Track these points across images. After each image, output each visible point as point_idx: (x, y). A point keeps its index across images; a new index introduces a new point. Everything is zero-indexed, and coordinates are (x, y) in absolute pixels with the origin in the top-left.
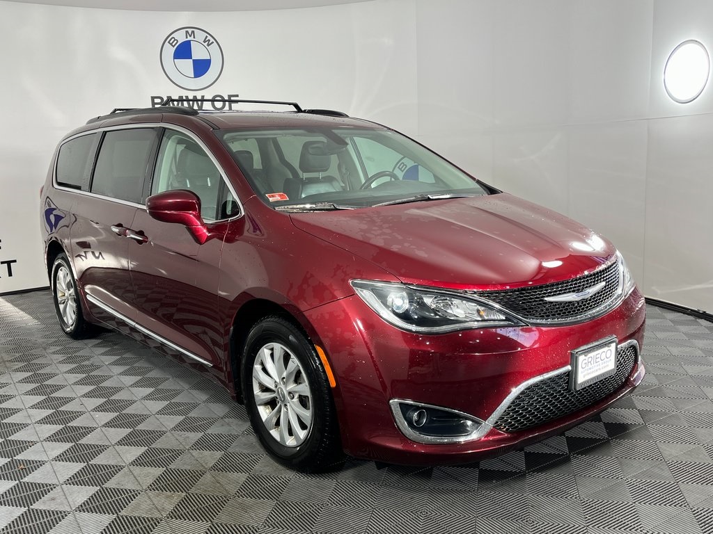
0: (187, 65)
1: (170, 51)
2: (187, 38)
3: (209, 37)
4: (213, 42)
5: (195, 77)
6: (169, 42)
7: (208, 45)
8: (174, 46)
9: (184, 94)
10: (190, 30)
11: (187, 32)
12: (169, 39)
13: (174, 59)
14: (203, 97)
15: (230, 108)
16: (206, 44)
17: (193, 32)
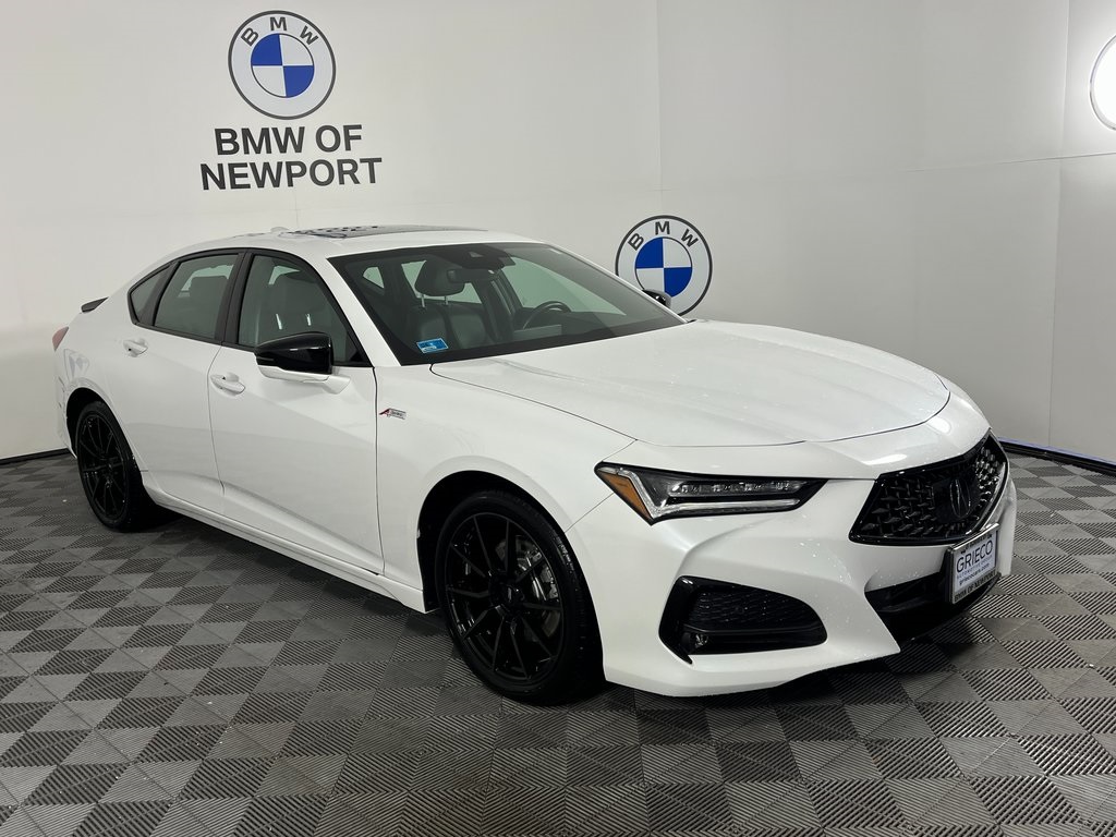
0: (273, 76)
1: (244, 51)
2: (272, 29)
3: (310, 29)
4: (316, 37)
5: (288, 96)
6: (243, 37)
7: (309, 42)
8: (251, 44)
9: (270, 123)
10: (278, 17)
11: (273, 20)
12: (244, 31)
13: (252, 64)
14: (302, 130)
15: (348, 148)
16: (305, 40)
17: (283, 19)
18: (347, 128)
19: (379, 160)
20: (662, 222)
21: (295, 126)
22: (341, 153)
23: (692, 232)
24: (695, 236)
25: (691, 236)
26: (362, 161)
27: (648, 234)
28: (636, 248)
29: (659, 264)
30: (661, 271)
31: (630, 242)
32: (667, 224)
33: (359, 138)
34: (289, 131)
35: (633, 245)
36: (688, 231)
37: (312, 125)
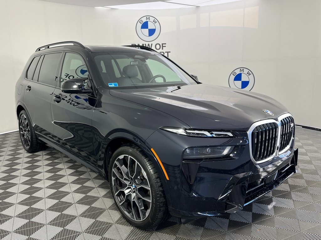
0: (146, 31)
1: (140, 25)
2: (147, 20)
3: (155, 20)
4: (157, 22)
5: (149, 36)
6: (139, 22)
7: (155, 23)
8: (141, 24)
9: (144, 43)
10: (148, 17)
11: (147, 18)
13: (141, 28)
14: (152, 44)
15: (162, 49)
16: (154, 23)
17: (149, 18)
18: (162, 44)
19: (170, 52)
20: (242, 69)
21: (150, 43)
22: (161, 50)
23: (250, 72)
24: (251, 73)
25: (249, 73)
26: (166, 52)
27: (238, 72)
28: (234, 76)
29: (240, 80)
30: (240, 82)
31: (233, 74)
32: (243, 69)
33: (165, 46)
34: (149, 45)
35: (234, 75)
36: (249, 71)
37: (154, 43)
